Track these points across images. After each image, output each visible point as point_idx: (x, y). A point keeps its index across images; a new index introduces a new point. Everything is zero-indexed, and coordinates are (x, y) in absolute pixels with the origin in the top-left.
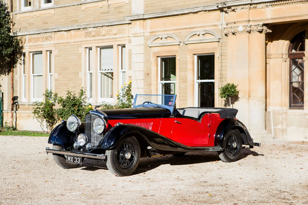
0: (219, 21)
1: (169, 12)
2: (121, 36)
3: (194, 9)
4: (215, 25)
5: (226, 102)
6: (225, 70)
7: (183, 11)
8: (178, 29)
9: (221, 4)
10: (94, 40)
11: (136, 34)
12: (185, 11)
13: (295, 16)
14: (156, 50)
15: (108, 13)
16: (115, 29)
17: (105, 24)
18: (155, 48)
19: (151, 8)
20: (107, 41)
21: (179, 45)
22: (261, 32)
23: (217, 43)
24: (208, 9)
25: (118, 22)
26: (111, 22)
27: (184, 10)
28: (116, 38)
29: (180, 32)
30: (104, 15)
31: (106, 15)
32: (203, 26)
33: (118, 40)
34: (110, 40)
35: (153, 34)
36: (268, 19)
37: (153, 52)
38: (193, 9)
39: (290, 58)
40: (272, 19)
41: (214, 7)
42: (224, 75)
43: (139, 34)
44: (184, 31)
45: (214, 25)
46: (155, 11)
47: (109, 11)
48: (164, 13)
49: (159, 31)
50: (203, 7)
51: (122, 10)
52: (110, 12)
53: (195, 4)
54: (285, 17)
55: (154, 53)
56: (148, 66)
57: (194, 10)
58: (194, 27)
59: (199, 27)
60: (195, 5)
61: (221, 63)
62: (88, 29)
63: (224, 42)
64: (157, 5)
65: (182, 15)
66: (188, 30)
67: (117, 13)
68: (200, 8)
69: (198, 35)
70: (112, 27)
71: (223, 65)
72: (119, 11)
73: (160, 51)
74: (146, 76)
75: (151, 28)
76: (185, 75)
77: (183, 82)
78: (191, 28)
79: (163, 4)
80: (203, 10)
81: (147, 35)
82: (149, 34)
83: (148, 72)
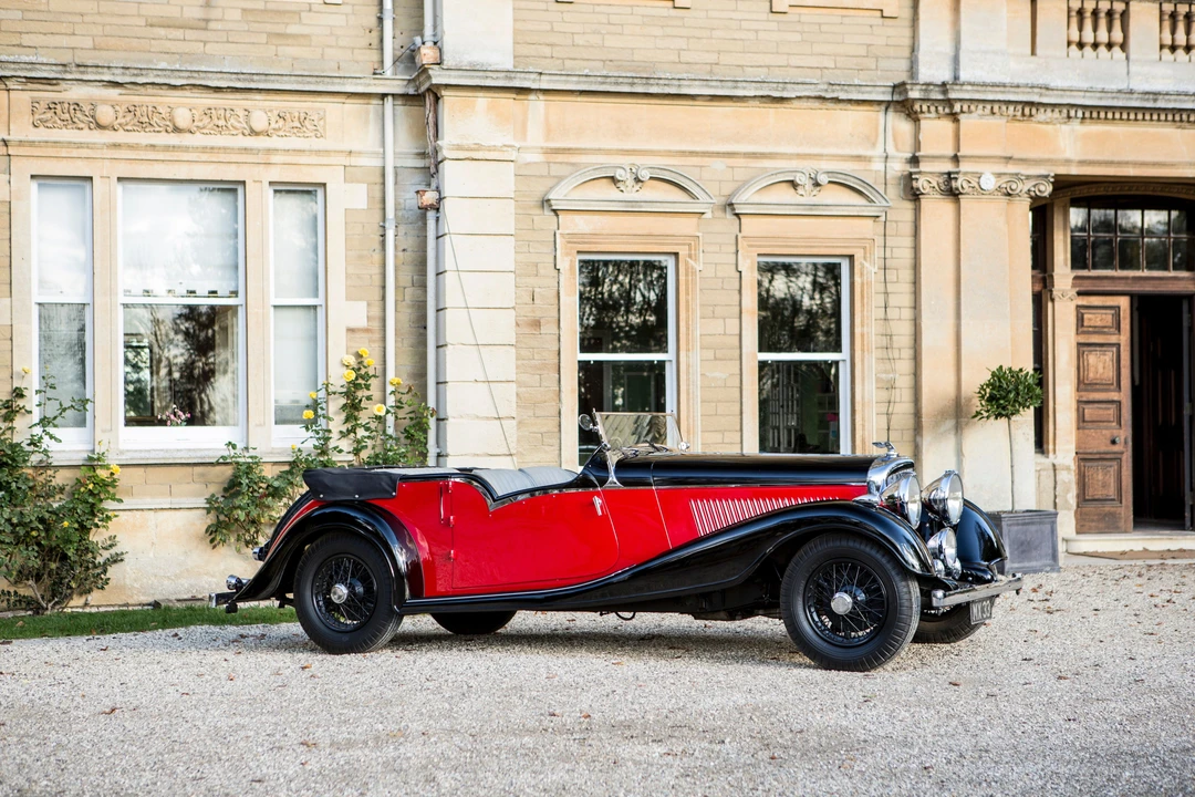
0: (874, 145)
1: (667, 82)
2: (294, 142)
3: (789, 86)
4: (858, 158)
6: (900, 319)
7: (736, 88)
8: (693, 153)
9: (924, 87)
10: (116, 146)
11: (479, 147)
12: (744, 88)
13: (1155, 164)
14: (582, 224)
15: (206, 29)
16: (261, 111)
17: (209, 79)
18: (577, 218)
19: (547, 51)
20: (204, 157)
21: (703, 213)
23: (870, 222)
24: (843, 96)
26: (255, 77)
28: (269, 151)
29: (701, 167)
30: (179, 33)
31: (190, 34)
32: (810, 155)
33: (275, 159)
34: (222, 157)
35: (560, 158)
36: (1068, 162)
37: (568, 232)
38: (781, 85)
40: (1082, 163)
41: (870, 92)
42: (894, 338)
43: (490, 149)
44: (719, 165)
46: (569, 64)
47: (207, 21)
48: (644, 81)
49: (600, 150)
50: (825, 87)
51: (292, 29)
52: (212, 25)
53: (768, 67)
55: (572, 238)
56: (537, 290)
57: (784, 89)
58: (770, 154)
59: (792, 154)
60: (765, 70)
61: (886, 293)
62: (63, 85)
63: (896, 222)
64: (581, 43)
65: (711, 100)
66: (741, 162)
67: (263, 38)
68: (813, 86)
69: (793, 184)
70: (238, 96)
71: (893, 301)
72: (279, 29)
73: (604, 232)
74: (527, 330)
75: (548, 132)
76: (725, 334)
77: (716, 359)
78: (754, 153)
79: (610, 42)
80: (823, 94)
81: (528, 160)
82: (538, 158)
83: (538, 314)
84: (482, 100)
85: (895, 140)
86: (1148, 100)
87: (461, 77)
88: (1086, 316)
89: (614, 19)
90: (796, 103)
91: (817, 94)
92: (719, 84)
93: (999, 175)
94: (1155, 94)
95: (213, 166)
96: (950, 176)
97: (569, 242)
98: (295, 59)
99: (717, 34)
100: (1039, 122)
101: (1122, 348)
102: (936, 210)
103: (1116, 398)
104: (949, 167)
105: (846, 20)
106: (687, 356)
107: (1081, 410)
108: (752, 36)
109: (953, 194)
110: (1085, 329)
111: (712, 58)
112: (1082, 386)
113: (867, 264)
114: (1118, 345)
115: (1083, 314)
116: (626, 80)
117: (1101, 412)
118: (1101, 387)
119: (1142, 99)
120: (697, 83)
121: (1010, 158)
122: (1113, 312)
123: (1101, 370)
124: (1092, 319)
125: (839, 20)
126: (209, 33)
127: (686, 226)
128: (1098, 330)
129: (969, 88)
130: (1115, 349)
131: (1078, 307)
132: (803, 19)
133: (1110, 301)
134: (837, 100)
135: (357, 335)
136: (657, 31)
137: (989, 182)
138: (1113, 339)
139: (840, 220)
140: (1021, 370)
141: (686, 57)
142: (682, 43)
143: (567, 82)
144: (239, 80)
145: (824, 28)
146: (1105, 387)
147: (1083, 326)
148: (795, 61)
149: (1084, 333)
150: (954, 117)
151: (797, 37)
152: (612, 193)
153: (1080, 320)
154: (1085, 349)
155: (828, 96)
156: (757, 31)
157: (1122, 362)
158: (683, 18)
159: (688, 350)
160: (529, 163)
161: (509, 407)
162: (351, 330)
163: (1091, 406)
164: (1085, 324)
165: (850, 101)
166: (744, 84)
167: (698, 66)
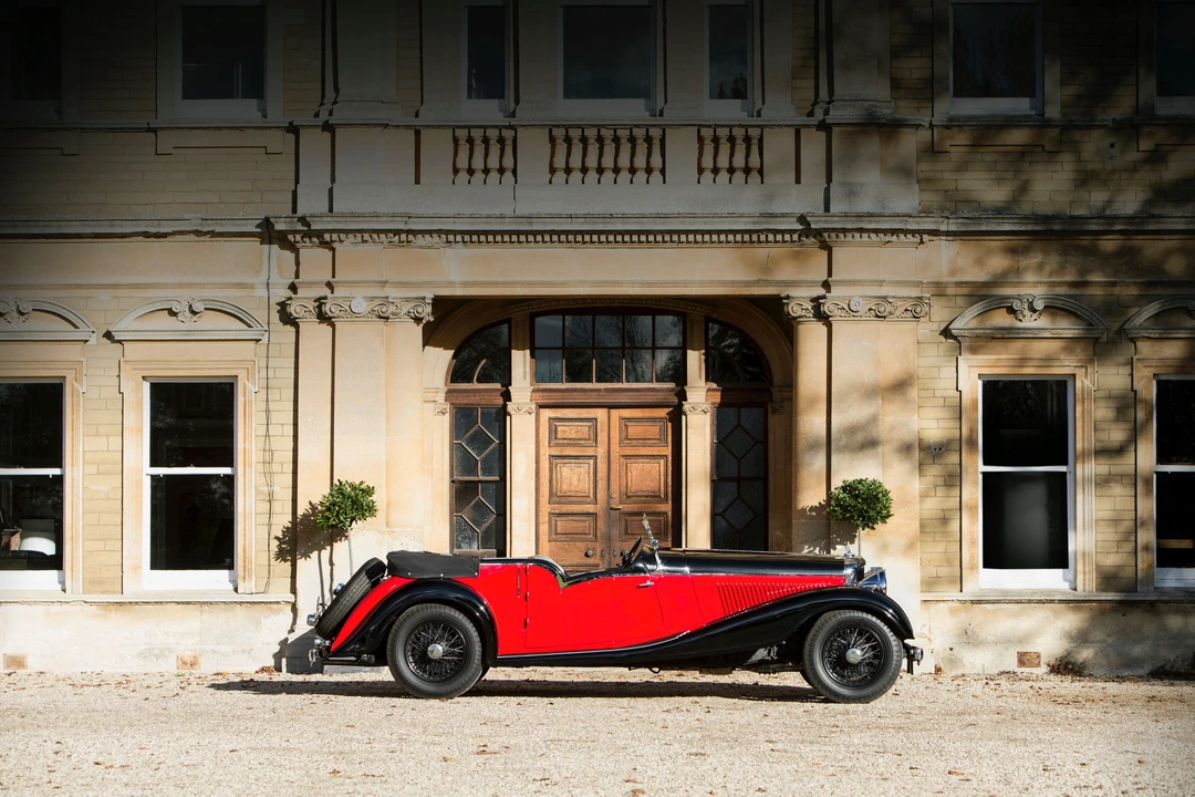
0: (258, 273)
3: (163, 222)
4: (240, 286)
5: (281, 543)
6: (282, 436)
7: (113, 226)
8: (79, 286)
9: (288, 220)
13: (543, 283)
21: (87, 341)
22: (418, 320)
23: (252, 344)
24: (218, 229)
27: (115, 223)
29: (88, 298)
32: (191, 284)
36: (450, 284)
38: (156, 222)
39: (451, 404)
40: (465, 284)
41: (245, 225)
42: (276, 454)
44: (105, 295)
45: (240, 284)
50: (200, 222)
53: (154, 204)
54: (513, 283)
57: (159, 226)
58: (154, 284)
60: (152, 207)
61: (268, 411)
63: (279, 344)
65: (96, 238)
66: (126, 292)
68: (186, 222)
69: (172, 313)
71: (274, 417)
76: (108, 451)
77: (99, 473)
78: (137, 284)
80: (199, 229)
85: (279, 267)
86: (521, 223)
88: (559, 428)
90: (179, 237)
91: (194, 228)
93: (372, 299)
96: (320, 301)
99: (105, 177)
100: (421, 247)
101: (599, 460)
102: (314, 333)
103: (591, 511)
104: (322, 292)
105: (230, 159)
106: (72, 471)
107: (553, 522)
108: (138, 177)
109: (323, 317)
110: (560, 442)
111: (100, 199)
112: (554, 499)
113: (249, 385)
114: (596, 457)
115: (556, 426)
117: (575, 524)
118: (576, 499)
119: (516, 223)
121: (386, 282)
122: (590, 424)
123: (575, 482)
124: (565, 431)
125: (223, 158)
128: (574, 443)
130: (592, 462)
131: (550, 419)
133: (585, 413)
134: (213, 234)
136: (47, 177)
137: (360, 306)
138: (590, 452)
139: (221, 343)
140: (362, 483)
141: (76, 199)
142: (72, 187)
145: (209, 167)
146: (581, 499)
147: (556, 438)
149: (557, 445)
150: (328, 245)
151: (183, 176)
153: (553, 432)
154: (558, 461)
155: (204, 230)
156: (143, 173)
157: (599, 475)
158: (72, 164)
159: (73, 465)
163: (563, 519)
164: (559, 436)
165: (226, 234)
166: (120, 223)
167: (86, 207)
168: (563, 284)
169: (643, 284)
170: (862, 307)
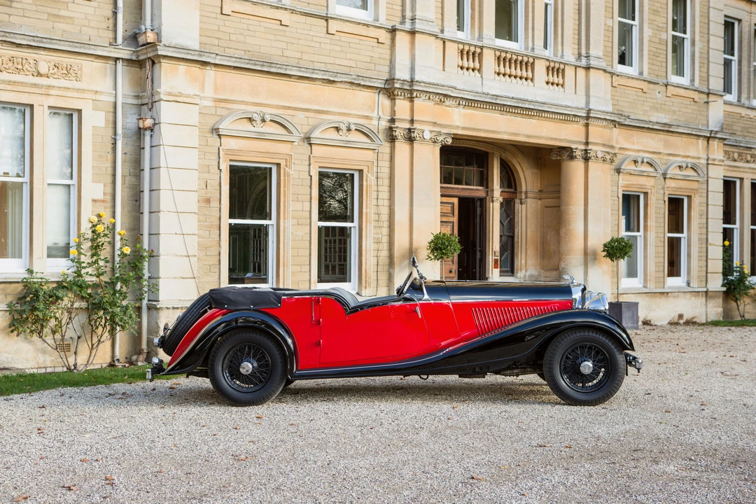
0: (373, 110)
1: (280, 66)
2: (63, 83)
3: (338, 75)
4: (367, 117)
6: (383, 206)
7: (313, 73)
8: (290, 108)
9: (402, 82)
11: (181, 95)
12: (317, 74)
13: (492, 131)
14: (233, 144)
15: (10, 7)
16: (45, 61)
18: (231, 140)
19: (216, 42)
20: (9, 87)
21: (294, 142)
23: (371, 152)
24: (362, 83)
25: (69, 46)
26: (44, 40)
28: (49, 87)
29: (293, 116)
32: (345, 114)
33: (52, 92)
34: (20, 88)
35: (222, 105)
36: (458, 127)
37: (226, 148)
40: (464, 128)
41: (375, 82)
42: (380, 216)
43: (186, 96)
44: (301, 115)
46: (227, 50)
47: (11, 2)
48: (269, 65)
49: (243, 102)
50: (355, 77)
51: (62, 13)
52: (14, 5)
53: (325, 63)
54: (481, 130)
55: (228, 152)
56: (208, 181)
57: (336, 76)
58: (327, 111)
61: (378, 191)
63: (383, 153)
64: (234, 39)
65: (298, 79)
66: (312, 114)
67: (45, 16)
68: (349, 76)
69: (338, 129)
70: (30, 51)
71: (380, 195)
72: (55, 12)
73: (245, 149)
74: (203, 205)
75: (216, 90)
76: (303, 211)
77: (298, 224)
78: (319, 110)
79: (249, 40)
80: (353, 81)
81: (206, 105)
82: (210, 103)
83: (209, 195)
84: (182, 67)
85: (382, 109)
86: (493, 99)
87: (174, 52)
89: (251, 28)
90: (338, 85)
91: (351, 80)
92: (305, 70)
93: (431, 132)
94: (497, 96)
95: (15, 93)
96: (410, 131)
97: (226, 154)
98: (64, 31)
99: (301, 42)
100: (446, 106)
101: (454, 224)
102: (402, 147)
104: (408, 126)
105: (361, 42)
106: (284, 223)
108: (318, 45)
109: (411, 140)
111: (298, 55)
113: (369, 175)
116: (260, 63)
120: (295, 68)
121: (435, 123)
122: (451, 205)
124: (445, 208)
125: (358, 41)
126: (12, 9)
127: (284, 149)
128: (447, 215)
129: (423, 84)
130: (451, 224)
132: (342, 39)
133: (450, 200)
134: (359, 85)
135: (98, 204)
136: (273, 37)
137: (427, 135)
138: (451, 219)
139: (358, 150)
141: (286, 53)
142: (284, 45)
143: (229, 61)
144: (34, 41)
145: (351, 45)
148: (338, 62)
150: (411, 99)
151: (339, 48)
152: (249, 127)
155: (356, 82)
156: (320, 43)
158: (285, 31)
159: (284, 219)
160: (205, 107)
161: (193, 250)
162: (94, 201)
165: (364, 86)
166: (318, 72)
167: (292, 59)
168: (499, 133)
169: (528, 136)
170: (600, 155)
